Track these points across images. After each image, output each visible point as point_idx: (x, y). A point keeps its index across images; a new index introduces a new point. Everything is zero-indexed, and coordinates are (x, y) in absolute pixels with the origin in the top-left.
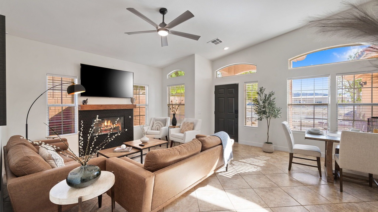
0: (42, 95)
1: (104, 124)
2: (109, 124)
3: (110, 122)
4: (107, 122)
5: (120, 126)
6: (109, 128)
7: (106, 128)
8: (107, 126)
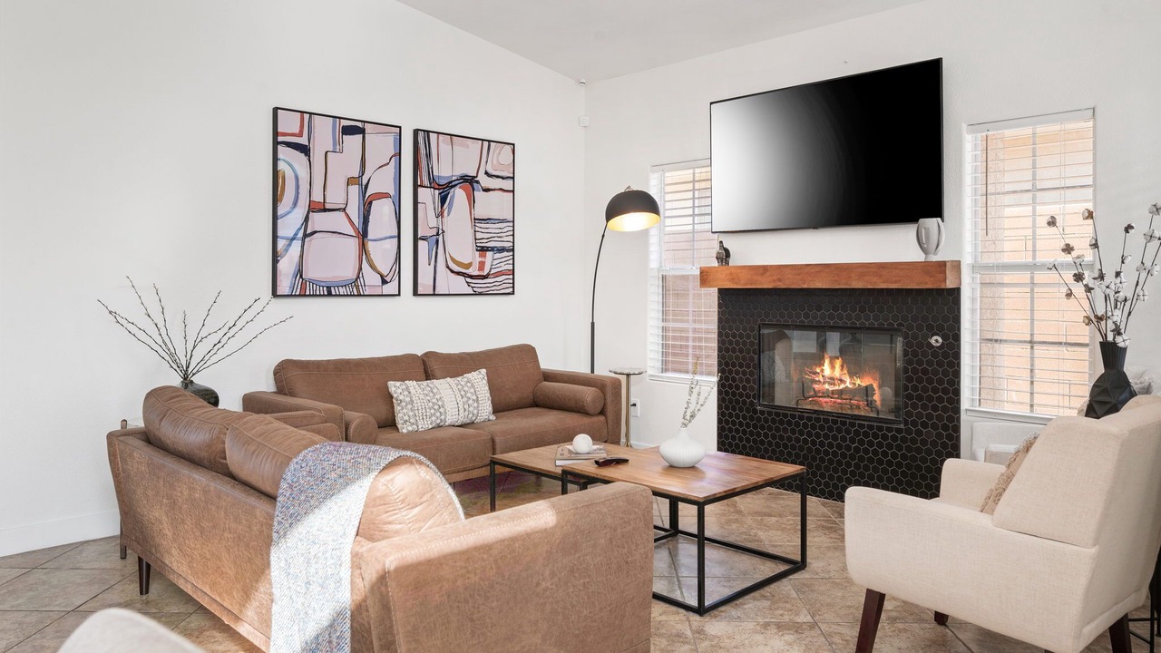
0: (603, 236)
1: (822, 371)
2: (837, 373)
3: (842, 367)
4: (833, 367)
5: (875, 386)
6: (837, 388)
7: (827, 386)
8: (832, 380)
